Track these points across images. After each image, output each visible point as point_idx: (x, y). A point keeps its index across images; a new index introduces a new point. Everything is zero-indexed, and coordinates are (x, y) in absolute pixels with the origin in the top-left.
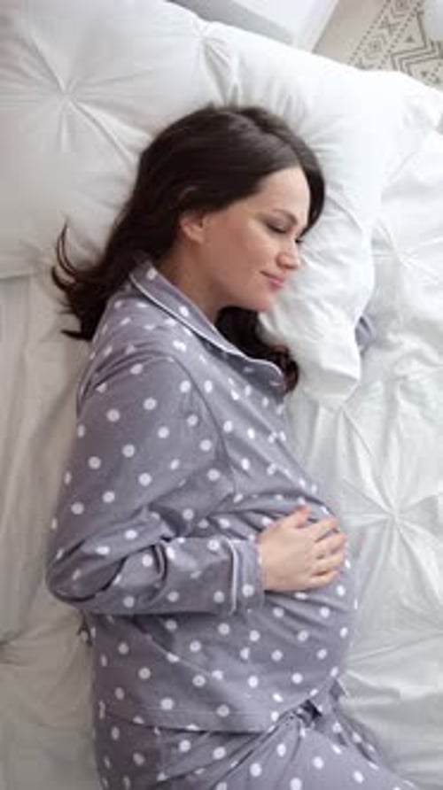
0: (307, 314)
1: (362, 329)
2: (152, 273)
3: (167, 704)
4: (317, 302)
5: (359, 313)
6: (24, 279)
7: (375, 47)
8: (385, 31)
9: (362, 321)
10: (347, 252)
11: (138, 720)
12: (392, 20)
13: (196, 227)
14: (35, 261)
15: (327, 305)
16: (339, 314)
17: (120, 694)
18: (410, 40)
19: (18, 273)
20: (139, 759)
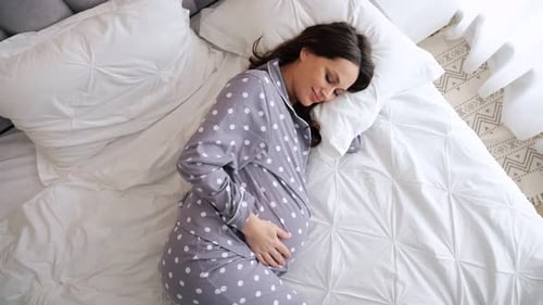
1: (357, 141)
2: (276, 63)
3: (208, 229)
4: (342, 116)
5: (359, 133)
6: (237, 55)
9: (359, 137)
10: (366, 103)
11: (193, 232)
12: (450, 56)
13: (304, 54)
14: (244, 49)
15: (346, 120)
16: (349, 127)
17: (189, 220)
18: (454, 67)
20: (186, 249)
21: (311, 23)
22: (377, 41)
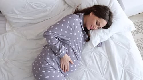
0: (96, 35)
1: (101, 44)
2: (83, 14)
3: (48, 59)
6: (72, 7)
7: (138, 23)
8: (141, 22)
11: (44, 58)
13: (92, 14)
14: (75, 6)
15: (99, 37)
16: (99, 39)
17: (44, 54)
19: (72, 6)
20: (41, 63)
21: (97, 4)
22: (116, 15)
